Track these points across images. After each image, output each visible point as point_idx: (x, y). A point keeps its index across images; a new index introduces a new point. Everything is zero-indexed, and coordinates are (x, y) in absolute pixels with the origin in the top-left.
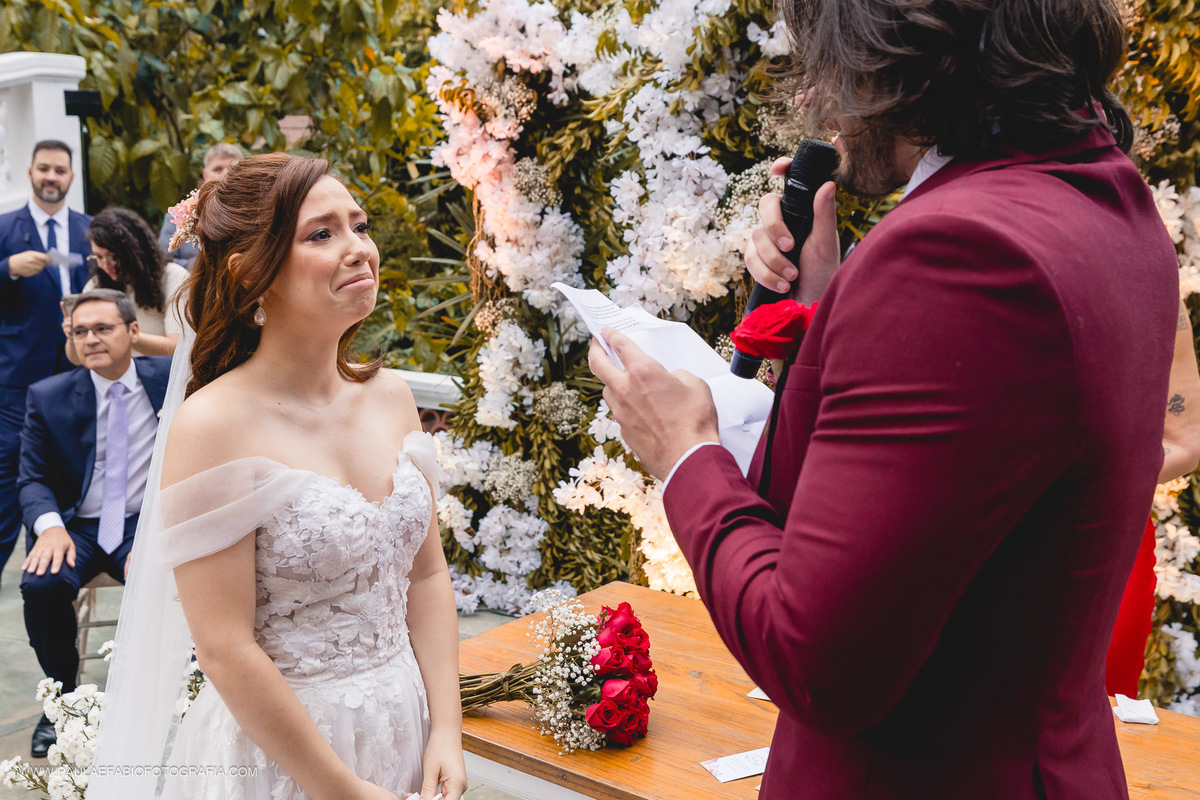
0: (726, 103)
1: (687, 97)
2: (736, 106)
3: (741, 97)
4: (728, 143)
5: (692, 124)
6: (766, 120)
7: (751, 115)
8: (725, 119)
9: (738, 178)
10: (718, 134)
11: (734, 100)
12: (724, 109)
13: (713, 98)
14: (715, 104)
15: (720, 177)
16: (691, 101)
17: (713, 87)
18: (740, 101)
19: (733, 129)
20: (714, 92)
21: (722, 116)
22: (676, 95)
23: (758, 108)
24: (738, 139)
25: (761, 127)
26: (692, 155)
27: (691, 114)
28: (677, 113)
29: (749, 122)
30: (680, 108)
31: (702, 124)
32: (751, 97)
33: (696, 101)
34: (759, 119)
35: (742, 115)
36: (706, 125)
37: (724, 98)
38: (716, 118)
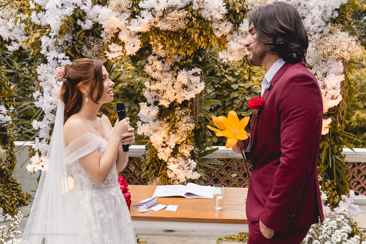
0: (69, 43)
1: (59, 40)
2: (73, 44)
3: (74, 41)
4: (72, 55)
5: (59, 49)
6: (85, 48)
7: (79, 47)
8: (70, 48)
10: (69, 52)
11: (72, 42)
12: (69, 45)
13: (66, 41)
14: (66, 43)
16: (60, 42)
17: (66, 38)
18: (74, 43)
19: (73, 51)
20: (67, 39)
21: (69, 47)
22: (55, 40)
23: (82, 45)
24: (73, 54)
25: (83, 51)
26: (63, 59)
27: (59, 46)
28: (55, 45)
29: (79, 49)
30: (56, 44)
31: (62, 49)
32: (80, 42)
33: (62, 42)
34: (83, 48)
35: (76, 47)
36: (64, 50)
37: (69, 42)
38: (67, 47)
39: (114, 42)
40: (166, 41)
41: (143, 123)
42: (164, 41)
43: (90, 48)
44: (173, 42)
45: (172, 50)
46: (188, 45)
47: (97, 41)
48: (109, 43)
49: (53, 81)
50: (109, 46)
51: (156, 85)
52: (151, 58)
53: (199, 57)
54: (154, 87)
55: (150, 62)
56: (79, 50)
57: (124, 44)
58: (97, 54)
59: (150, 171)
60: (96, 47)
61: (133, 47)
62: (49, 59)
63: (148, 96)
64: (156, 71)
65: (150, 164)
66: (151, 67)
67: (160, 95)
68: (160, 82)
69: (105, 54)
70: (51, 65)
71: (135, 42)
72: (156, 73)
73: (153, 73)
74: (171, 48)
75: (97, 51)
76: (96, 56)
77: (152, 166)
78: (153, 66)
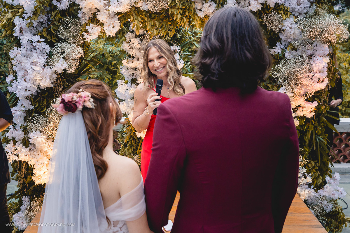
0: (44, 24)
1: (33, 21)
2: (48, 25)
4: (47, 37)
5: (33, 30)
6: (61, 29)
7: (55, 28)
9: (53, 49)
10: (44, 34)
11: (47, 23)
12: (44, 26)
13: (40, 22)
14: (40, 23)
15: (48, 49)
16: (35, 23)
17: (41, 18)
18: (49, 23)
19: (49, 33)
20: (41, 20)
21: (44, 28)
22: (29, 21)
23: (59, 26)
24: (49, 35)
25: (60, 32)
26: (38, 41)
27: (33, 27)
28: (29, 27)
29: (54, 30)
30: (30, 25)
31: (37, 31)
32: (55, 23)
33: (37, 23)
34: (59, 30)
35: (51, 28)
36: (39, 31)
37: (44, 22)
38: (42, 28)
39: (93, 23)
40: (147, 22)
41: (121, 100)
42: (145, 22)
43: (67, 28)
44: (154, 23)
45: (153, 31)
46: (170, 25)
47: (74, 21)
48: (87, 24)
49: (27, 66)
50: (87, 27)
51: (134, 63)
52: (128, 35)
53: (177, 33)
54: (132, 65)
55: (128, 40)
56: (54, 32)
57: (103, 24)
58: (74, 35)
59: (127, 149)
60: (73, 28)
61: (113, 28)
62: (23, 42)
63: (125, 73)
64: (134, 49)
65: (128, 142)
66: (128, 44)
67: (137, 73)
68: (138, 60)
69: (83, 35)
70: (25, 48)
71: (115, 23)
72: (134, 51)
73: (131, 50)
74: (152, 29)
75: (74, 31)
76: (74, 37)
77: (130, 144)
78: (131, 43)
